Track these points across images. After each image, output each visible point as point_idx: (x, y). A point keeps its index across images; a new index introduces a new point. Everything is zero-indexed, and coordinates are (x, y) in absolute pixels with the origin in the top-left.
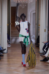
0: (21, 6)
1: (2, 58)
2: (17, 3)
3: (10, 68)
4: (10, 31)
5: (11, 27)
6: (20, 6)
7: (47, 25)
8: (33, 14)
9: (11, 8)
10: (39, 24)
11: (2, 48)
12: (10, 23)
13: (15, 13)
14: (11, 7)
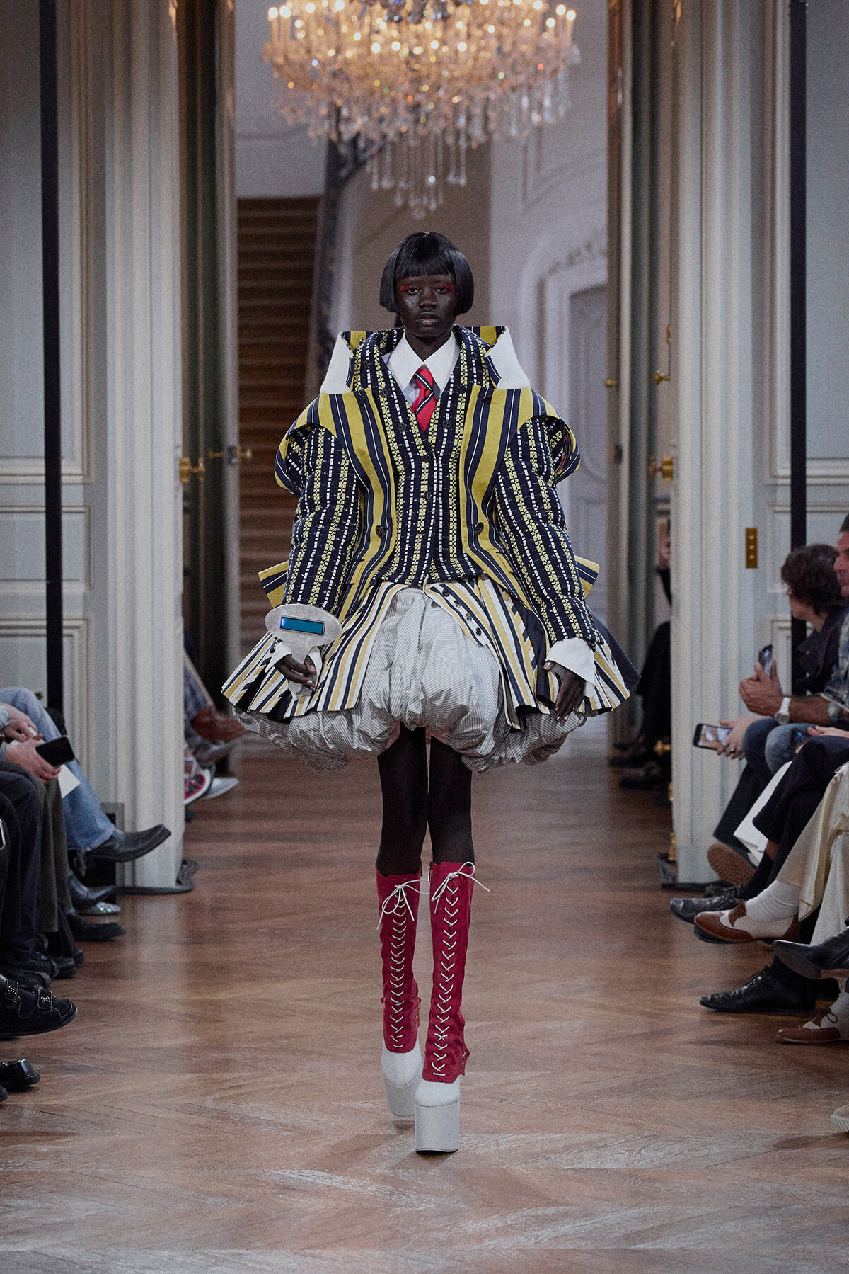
0: (387, 184)
1: (108, 973)
2: (332, 147)
3: (223, 1116)
4: (234, 555)
5: (245, 501)
6: (378, 179)
7: (784, 469)
8: (575, 297)
9: (242, 222)
10: (662, 456)
11: (112, 818)
12: (232, 436)
13: (307, 292)
14: (244, 205)
